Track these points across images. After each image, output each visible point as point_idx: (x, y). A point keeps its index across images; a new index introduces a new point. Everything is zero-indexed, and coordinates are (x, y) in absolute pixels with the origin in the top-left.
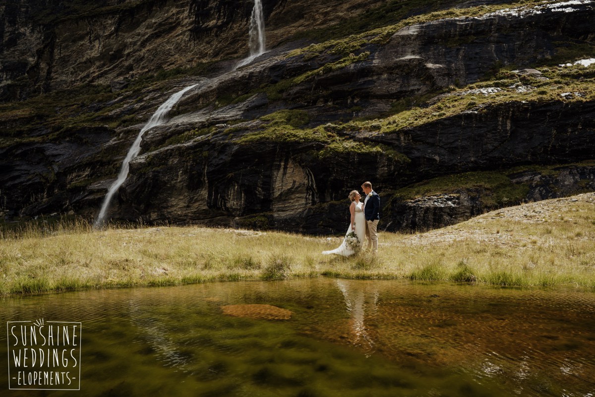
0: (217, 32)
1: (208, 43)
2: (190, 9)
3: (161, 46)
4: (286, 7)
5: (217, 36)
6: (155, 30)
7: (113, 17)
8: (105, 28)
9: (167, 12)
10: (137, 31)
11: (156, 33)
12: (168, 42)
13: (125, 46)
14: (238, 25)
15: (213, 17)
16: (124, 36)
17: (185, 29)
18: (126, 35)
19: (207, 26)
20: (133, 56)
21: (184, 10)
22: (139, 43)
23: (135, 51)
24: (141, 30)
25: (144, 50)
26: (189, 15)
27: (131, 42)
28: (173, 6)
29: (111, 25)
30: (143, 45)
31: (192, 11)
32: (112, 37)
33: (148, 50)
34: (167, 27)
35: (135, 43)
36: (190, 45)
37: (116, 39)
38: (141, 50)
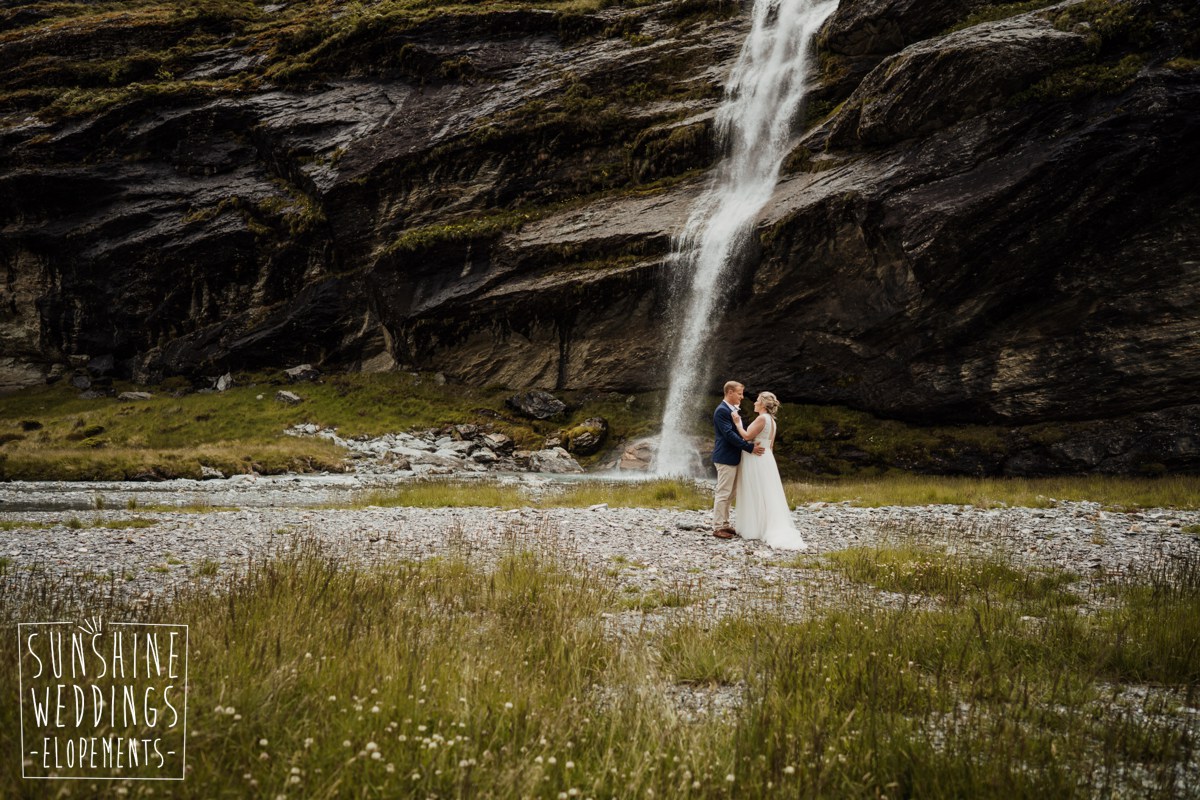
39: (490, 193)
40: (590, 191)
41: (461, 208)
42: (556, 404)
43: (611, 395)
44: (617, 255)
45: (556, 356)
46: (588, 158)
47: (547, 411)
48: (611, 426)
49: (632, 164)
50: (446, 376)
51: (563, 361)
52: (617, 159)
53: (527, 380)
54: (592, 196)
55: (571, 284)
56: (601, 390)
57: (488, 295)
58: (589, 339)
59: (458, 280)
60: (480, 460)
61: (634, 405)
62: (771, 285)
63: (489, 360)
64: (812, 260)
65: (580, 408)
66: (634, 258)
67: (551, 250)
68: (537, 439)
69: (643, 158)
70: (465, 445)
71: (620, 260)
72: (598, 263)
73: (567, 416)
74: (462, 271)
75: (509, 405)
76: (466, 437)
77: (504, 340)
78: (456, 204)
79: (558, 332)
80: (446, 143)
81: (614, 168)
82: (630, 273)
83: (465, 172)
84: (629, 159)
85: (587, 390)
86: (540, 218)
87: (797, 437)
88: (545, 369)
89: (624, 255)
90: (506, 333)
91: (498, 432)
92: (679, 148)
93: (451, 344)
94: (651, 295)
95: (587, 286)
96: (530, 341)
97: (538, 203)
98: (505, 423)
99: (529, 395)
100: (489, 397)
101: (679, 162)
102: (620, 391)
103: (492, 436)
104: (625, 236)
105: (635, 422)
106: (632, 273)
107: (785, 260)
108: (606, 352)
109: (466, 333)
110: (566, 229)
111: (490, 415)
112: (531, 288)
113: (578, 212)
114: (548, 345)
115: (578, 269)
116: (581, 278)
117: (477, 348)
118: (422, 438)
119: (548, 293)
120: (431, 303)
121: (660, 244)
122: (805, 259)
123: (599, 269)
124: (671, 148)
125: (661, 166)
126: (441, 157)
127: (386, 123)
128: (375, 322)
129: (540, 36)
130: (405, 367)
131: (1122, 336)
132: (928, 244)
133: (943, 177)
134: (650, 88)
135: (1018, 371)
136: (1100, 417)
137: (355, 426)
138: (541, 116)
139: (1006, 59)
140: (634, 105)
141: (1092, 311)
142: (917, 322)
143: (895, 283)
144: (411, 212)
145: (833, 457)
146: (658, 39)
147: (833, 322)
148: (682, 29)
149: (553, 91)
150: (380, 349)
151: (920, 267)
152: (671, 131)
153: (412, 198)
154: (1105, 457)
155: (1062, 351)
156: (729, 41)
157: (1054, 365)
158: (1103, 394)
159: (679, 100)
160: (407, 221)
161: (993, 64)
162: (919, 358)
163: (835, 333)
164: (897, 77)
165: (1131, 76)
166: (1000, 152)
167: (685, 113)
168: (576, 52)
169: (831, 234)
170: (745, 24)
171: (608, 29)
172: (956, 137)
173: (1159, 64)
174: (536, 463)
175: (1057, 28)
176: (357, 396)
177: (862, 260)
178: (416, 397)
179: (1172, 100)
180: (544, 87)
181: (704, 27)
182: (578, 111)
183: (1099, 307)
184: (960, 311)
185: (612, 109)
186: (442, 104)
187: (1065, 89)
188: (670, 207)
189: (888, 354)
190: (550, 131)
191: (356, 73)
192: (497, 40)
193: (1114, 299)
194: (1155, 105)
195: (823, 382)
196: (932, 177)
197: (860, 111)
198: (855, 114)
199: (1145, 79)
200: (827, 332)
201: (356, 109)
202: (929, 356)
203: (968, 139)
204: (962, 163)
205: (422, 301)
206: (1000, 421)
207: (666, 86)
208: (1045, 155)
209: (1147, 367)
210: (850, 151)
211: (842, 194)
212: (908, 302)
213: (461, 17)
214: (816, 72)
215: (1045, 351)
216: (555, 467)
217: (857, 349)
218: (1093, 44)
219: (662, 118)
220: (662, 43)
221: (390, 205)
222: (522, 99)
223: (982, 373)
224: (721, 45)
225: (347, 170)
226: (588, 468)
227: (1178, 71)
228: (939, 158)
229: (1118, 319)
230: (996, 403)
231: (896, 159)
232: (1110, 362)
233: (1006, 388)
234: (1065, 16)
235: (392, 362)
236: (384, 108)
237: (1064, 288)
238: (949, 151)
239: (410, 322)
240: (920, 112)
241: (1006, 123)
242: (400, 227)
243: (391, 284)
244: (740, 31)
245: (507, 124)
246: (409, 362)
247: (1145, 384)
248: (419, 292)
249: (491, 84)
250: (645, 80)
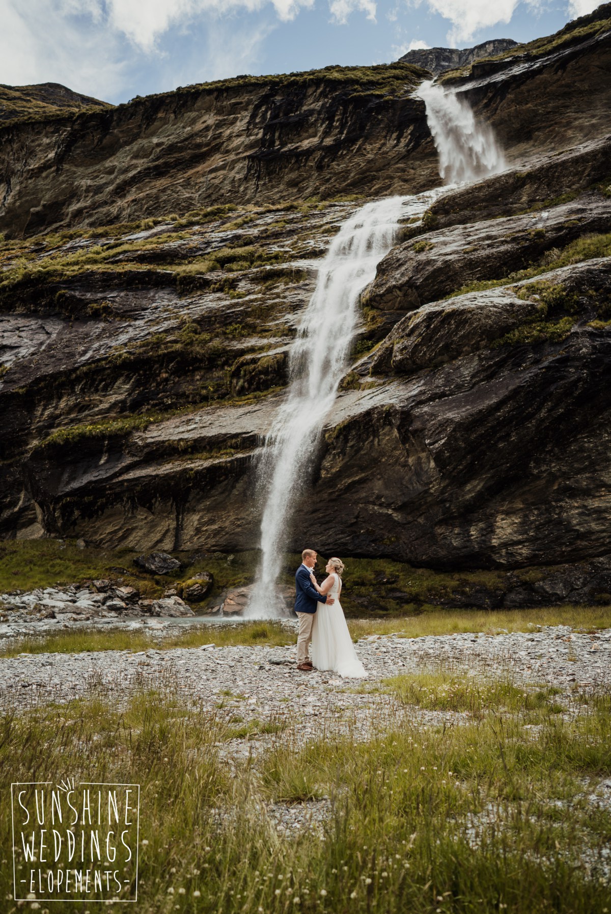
0: (322, 158)
1: (293, 184)
2: (253, 116)
3: (169, 192)
4: (498, 111)
5: (320, 167)
6: (158, 159)
7: (57, 131)
8: (31, 153)
9: (193, 121)
10: (108, 164)
11: (156, 167)
12: (187, 184)
13: (73, 194)
14: (378, 145)
15: (311, 131)
16: (75, 173)
17: (232, 157)
18: (80, 170)
19: (297, 148)
20: (91, 216)
21: (236, 119)
22: (111, 188)
23: (95, 206)
24: (119, 160)
25: (120, 203)
26: (248, 129)
27: (90, 186)
28: (208, 110)
29: (49, 147)
30: (121, 191)
31: (257, 121)
32: (44, 174)
33: (133, 201)
34: (187, 154)
35: (99, 190)
36: (246, 189)
37: (54, 178)
38: (114, 202)
39: (123, 402)
40: (200, 401)
41: (100, 412)
42: (173, 562)
43: (216, 554)
44: (220, 449)
45: (173, 525)
46: (198, 377)
47: (166, 568)
48: (216, 578)
49: (231, 382)
50: (85, 541)
51: (179, 529)
52: (220, 378)
53: (150, 544)
54: (201, 405)
55: (185, 471)
56: (208, 551)
57: (120, 479)
58: (199, 511)
59: (97, 467)
60: (112, 608)
61: (233, 562)
62: (334, 471)
63: (120, 529)
64: (362, 452)
65: (191, 565)
66: (233, 451)
67: (170, 445)
68: (158, 590)
69: (239, 378)
70: (101, 596)
71: (222, 452)
72: (205, 454)
73: (182, 572)
74: (100, 459)
75: (136, 563)
76: (100, 590)
77: (133, 513)
78: (97, 409)
79: (174, 507)
80: (90, 364)
81: (217, 384)
82: (230, 462)
83: (104, 386)
84: (229, 379)
85: (197, 551)
86: (162, 421)
87: (356, 583)
88: (164, 535)
89: (225, 448)
90: (134, 508)
91: (127, 586)
92: (265, 371)
93: (90, 517)
94: (245, 478)
95: (197, 472)
96: (153, 513)
97: (160, 410)
98: (133, 578)
99: (152, 555)
100: (120, 557)
101: (266, 381)
102: (222, 551)
103: (122, 589)
104: (225, 434)
105: (234, 575)
106: (232, 462)
107: (343, 452)
108: (212, 522)
109: (103, 508)
110: (181, 429)
111: (121, 572)
112: (154, 473)
113: (190, 417)
114: (167, 517)
115: (190, 459)
116: (192, 465)
117: (111, 519)
118: (65, 591)
119: (167, 477)
120: (75, 485)
121: (251, 441)
122: (357, 451)
123: (206, 459)
124: (259, 371)
125: (252, 384)
126: (86, 374)
127: (43, 347)
128: (29, 500)
129: (162, 289)
130: (53, 535)
131: (576, 505)
132: (443, 441)
133: (451, 395)
134: (243, 328)
135: (509, 531)
136: (566, 562)
137: (10, 584)
138: (163, 346)
139: (488, 317)
140: (232, 340)
141: (555, 488)
142: (438, 497)
143: (421, 469)
144: (61, 415)
145: (383, 597)
146: (249, 294)
147: (379, 497)
148: (267, 288)
149: (172, 328)
150: (33, 521)
151: (438, 458)
152: (259, 359)
153: (62, 404)
154: (571, 591)
155: (538, 515)
156: (300, 297)
157: (533, 526)
158: (567, 546)
159: (265, 337)
160: (57, 421)
161: (480, 319)
162: (441, 523)
163: (381, 505)
164: (417, 326)
165: (568, 331)
166: (489, 378)
167: (270, 347)
168: (190, 301)
169: (376, 434)
170: (311, 286)
171: (213, 286)
172: (458, 368)
173: (584, 323)
174: (157, 609)
175: (519, 298)
176: (12, 558)
177: (398, 452)
178: (61, 559)
179: (594, 347)
180: (165, 325)
181: (282, 287)
182: (191, 343)
183: (560, 484)
184: (468, 488)
185: (216, 343)
186: (87, 335)
187: (527, 338)
188: (259, 413)
189: (419, 520)
190: (170, 356)
191: (20, 310)
192: (131, 290)
193: (569, 479)
194: (584, 350)
195: (373, 541)
196: (443, 395)
197: (392, 348)
198: (389, 351)
199: (576, 333)
200: (375, 504)
201: (20, 337)
202: (446, 521)
203: (467, 368)
204: (463, 385)
205: (68, 483)
206: (499, 566)
207: (255, 327)
208: (517, 381)
209: (594, 526)
210: (387, 376)
211: (382, 406)
212: (431, 482)
213: (103, 273)
214: (361, 320)
215: (526, 516)
216: (173, 612)
217: (397, 516)
218: (542, 309)
219: (252, 350)
220: (252, 297)
221: (44, 410)
222: (149, 333)
223: (485, 533)
224: (295, 300)
225: (10, 382)
226: (200, 613)
227: (596, 329)
228: (448, 382)
229: (573, 492)
230: (496, 554)
231: (418, 382)
232: (569, 523)
233: (502, 543)
234: (523, 291)
235: (42, 531)
236: (42, 337)
237: (536, 471)
238: (454, 377)
239: (57, 500)
240: (433, 350)
241: (492, 358)
242: (51, 426)
243: (43, 470)
244: (308, 291)
245: (137, 351)
246: (56, 531)
247: (593, 538)
248: (65, 476)
249: (126, 321)
250: (240, 323)
